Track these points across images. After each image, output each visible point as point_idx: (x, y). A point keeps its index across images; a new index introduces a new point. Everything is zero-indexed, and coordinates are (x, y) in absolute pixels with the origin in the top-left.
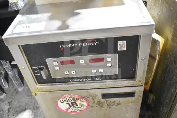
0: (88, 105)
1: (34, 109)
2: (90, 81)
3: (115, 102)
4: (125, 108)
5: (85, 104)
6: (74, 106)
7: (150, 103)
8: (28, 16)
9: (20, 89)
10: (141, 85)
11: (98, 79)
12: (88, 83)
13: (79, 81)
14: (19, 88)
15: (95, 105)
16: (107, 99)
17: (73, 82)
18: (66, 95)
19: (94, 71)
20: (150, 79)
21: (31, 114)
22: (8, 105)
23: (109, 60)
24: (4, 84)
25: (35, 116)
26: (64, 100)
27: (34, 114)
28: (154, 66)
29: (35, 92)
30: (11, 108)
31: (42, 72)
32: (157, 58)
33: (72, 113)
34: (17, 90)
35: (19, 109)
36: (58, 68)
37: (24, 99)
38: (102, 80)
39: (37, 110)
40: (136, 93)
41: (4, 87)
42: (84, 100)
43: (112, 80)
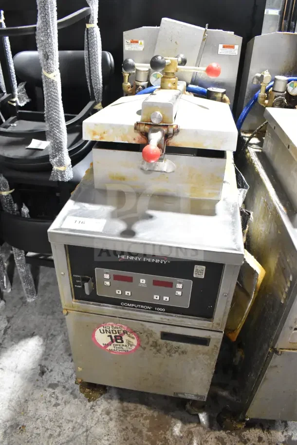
0: (139, 345)
1: (48, 337)
2: (149, 309)
3: (178, 347)
4: (192, 360)
5: (135, 342)
6: (117, 342)
7: (237, 363)
8: (83, 204)
9: (29, 300)
10: (220, 330)
11: (160, 309)
12: (144, 312)
13: (134, 307)
14: (28, 297)
15: (148, 347)
16: (168, 342)
17: (124, 306)
18: (111, 323)
19: (157, 297)
20: (239, 326)
21: (42, 345)
22: (6, 321)
23: (180, 286)
24: (5, 285)
25: (47, 348)
26: (106, 330)
27: (46, 345)
28: (247, 308)
29: (67, 310)
30: (10, 327)
31: (86, 285)
32: (253, 297)
33: (112, 352)
34: (24, 300)
35: (23, 332)
36: (108, 283)
37: (33, 317)
38: (165, 312)
39: (51, 339)
40: (211, 340)
41: (4, 291)
42: (135, 335)
43: (179, 315)
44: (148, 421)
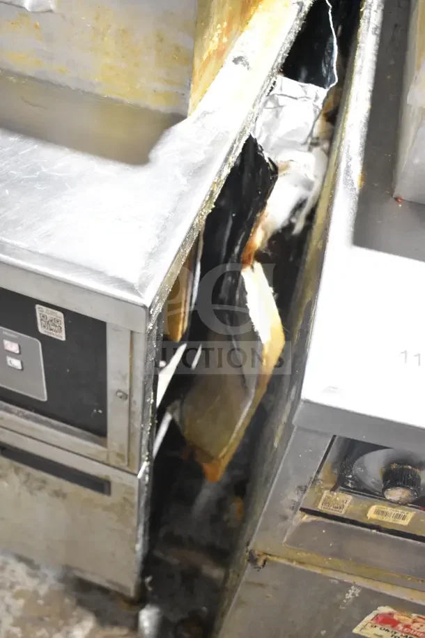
10: (127, 469)
23: (12, 347)
40: (112, 485)
43: (27, 412)
44: (21, 602)
